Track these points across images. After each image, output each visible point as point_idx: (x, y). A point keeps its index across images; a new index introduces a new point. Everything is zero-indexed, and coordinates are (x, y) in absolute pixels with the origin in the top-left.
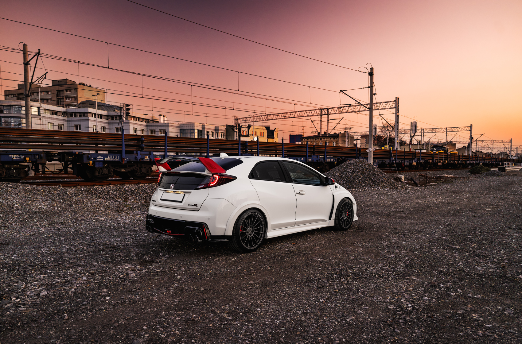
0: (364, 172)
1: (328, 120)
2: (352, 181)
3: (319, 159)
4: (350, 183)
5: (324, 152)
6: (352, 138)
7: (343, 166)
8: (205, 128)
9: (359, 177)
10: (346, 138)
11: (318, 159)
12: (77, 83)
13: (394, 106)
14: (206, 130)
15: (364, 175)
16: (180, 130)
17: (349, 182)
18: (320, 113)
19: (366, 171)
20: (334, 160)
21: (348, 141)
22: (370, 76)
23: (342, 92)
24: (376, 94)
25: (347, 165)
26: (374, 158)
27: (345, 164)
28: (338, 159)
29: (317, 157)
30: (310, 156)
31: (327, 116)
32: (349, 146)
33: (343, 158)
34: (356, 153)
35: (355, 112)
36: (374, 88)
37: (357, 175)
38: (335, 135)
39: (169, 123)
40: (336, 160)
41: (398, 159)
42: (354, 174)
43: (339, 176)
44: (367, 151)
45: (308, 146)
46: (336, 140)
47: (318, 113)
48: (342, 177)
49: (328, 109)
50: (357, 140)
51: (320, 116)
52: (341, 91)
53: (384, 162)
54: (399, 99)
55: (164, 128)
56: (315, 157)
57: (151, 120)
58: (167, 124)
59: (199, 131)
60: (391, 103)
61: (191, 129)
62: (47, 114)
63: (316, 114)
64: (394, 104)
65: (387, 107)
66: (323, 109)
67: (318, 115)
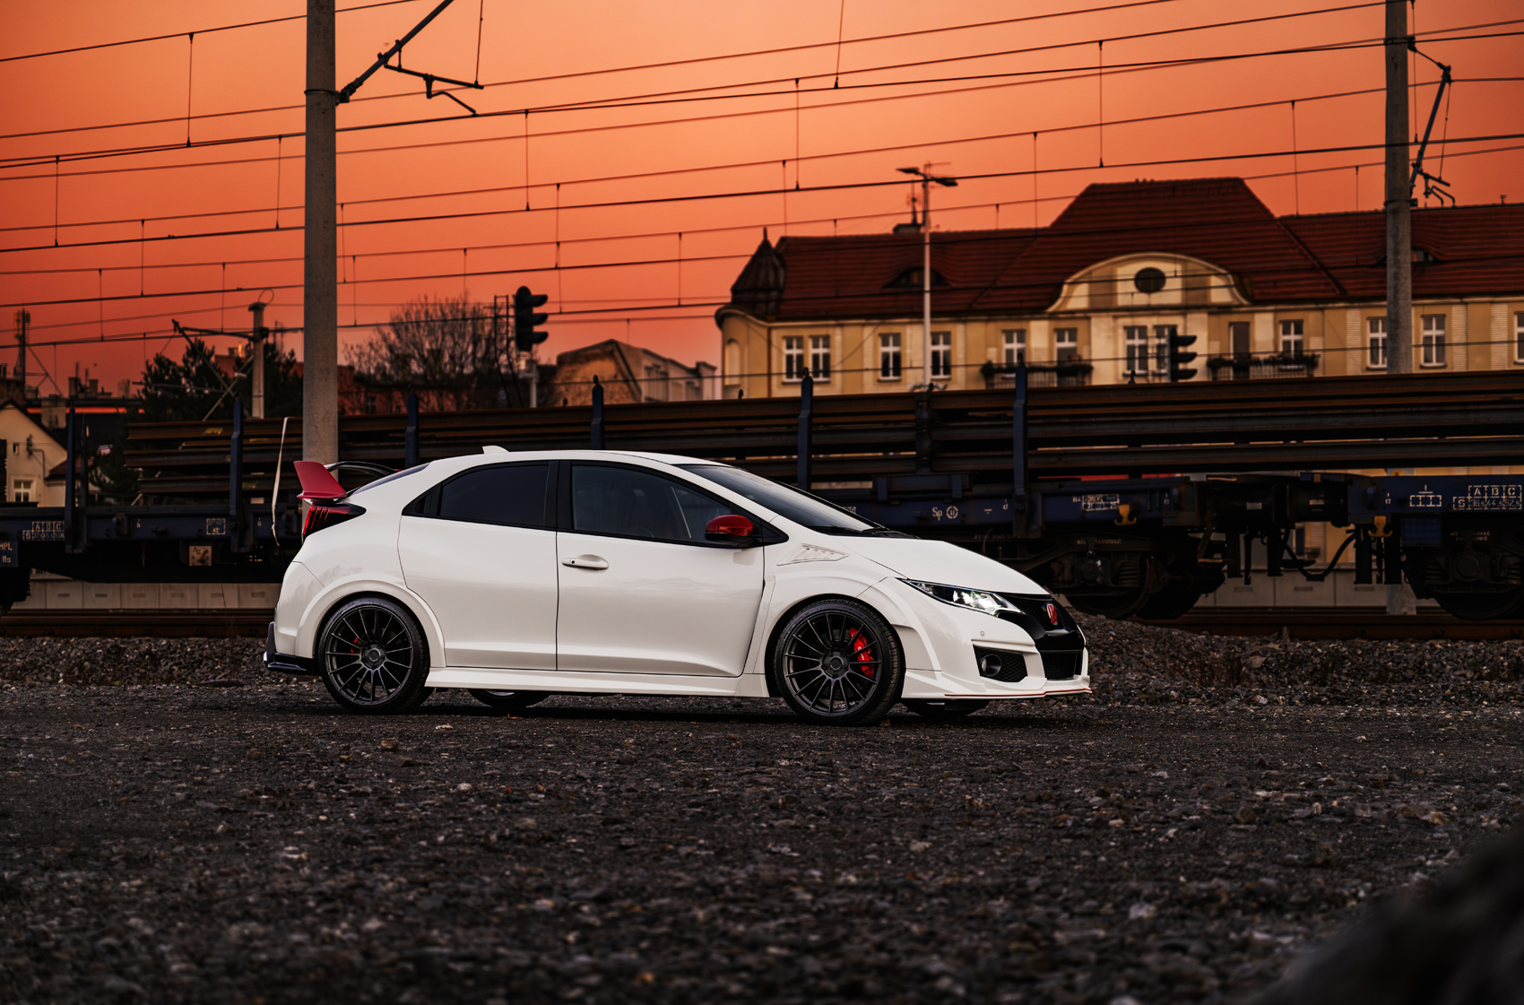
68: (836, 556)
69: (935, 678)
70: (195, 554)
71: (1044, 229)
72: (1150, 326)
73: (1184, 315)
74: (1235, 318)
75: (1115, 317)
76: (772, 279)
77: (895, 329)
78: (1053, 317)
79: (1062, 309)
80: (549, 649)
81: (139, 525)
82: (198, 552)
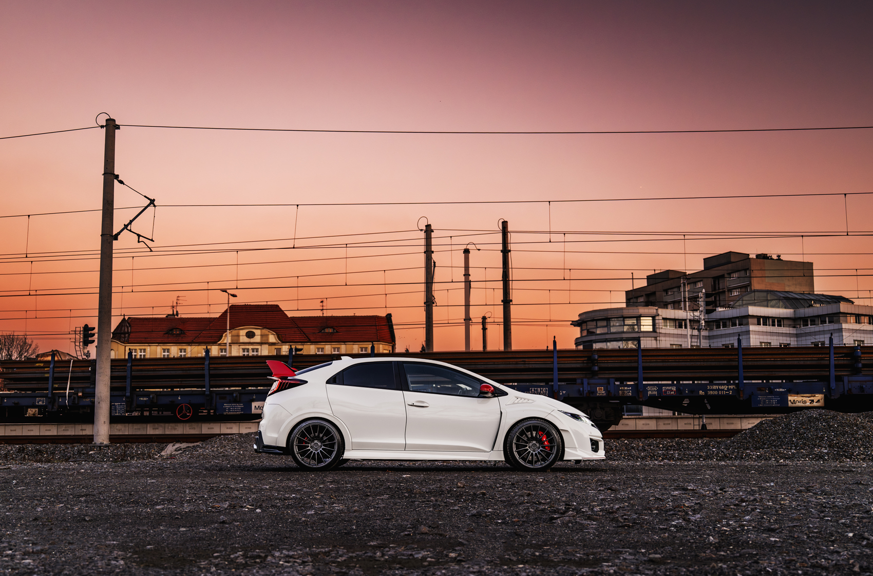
12: (753, 256)
62: (669, 329)
68: (531, 401)
69: (577, 451)
70: (30, 412)
71: (217, 318)
72: (250, 349)
73: (261, 345)
74: (277, 347)
75: (239, 345)
76: (126, 330)
77: (168, 347)
78: (220, 345)
79: (222, 343)
80: (402, 441)
81: (5, 401)
82: (32, 411)
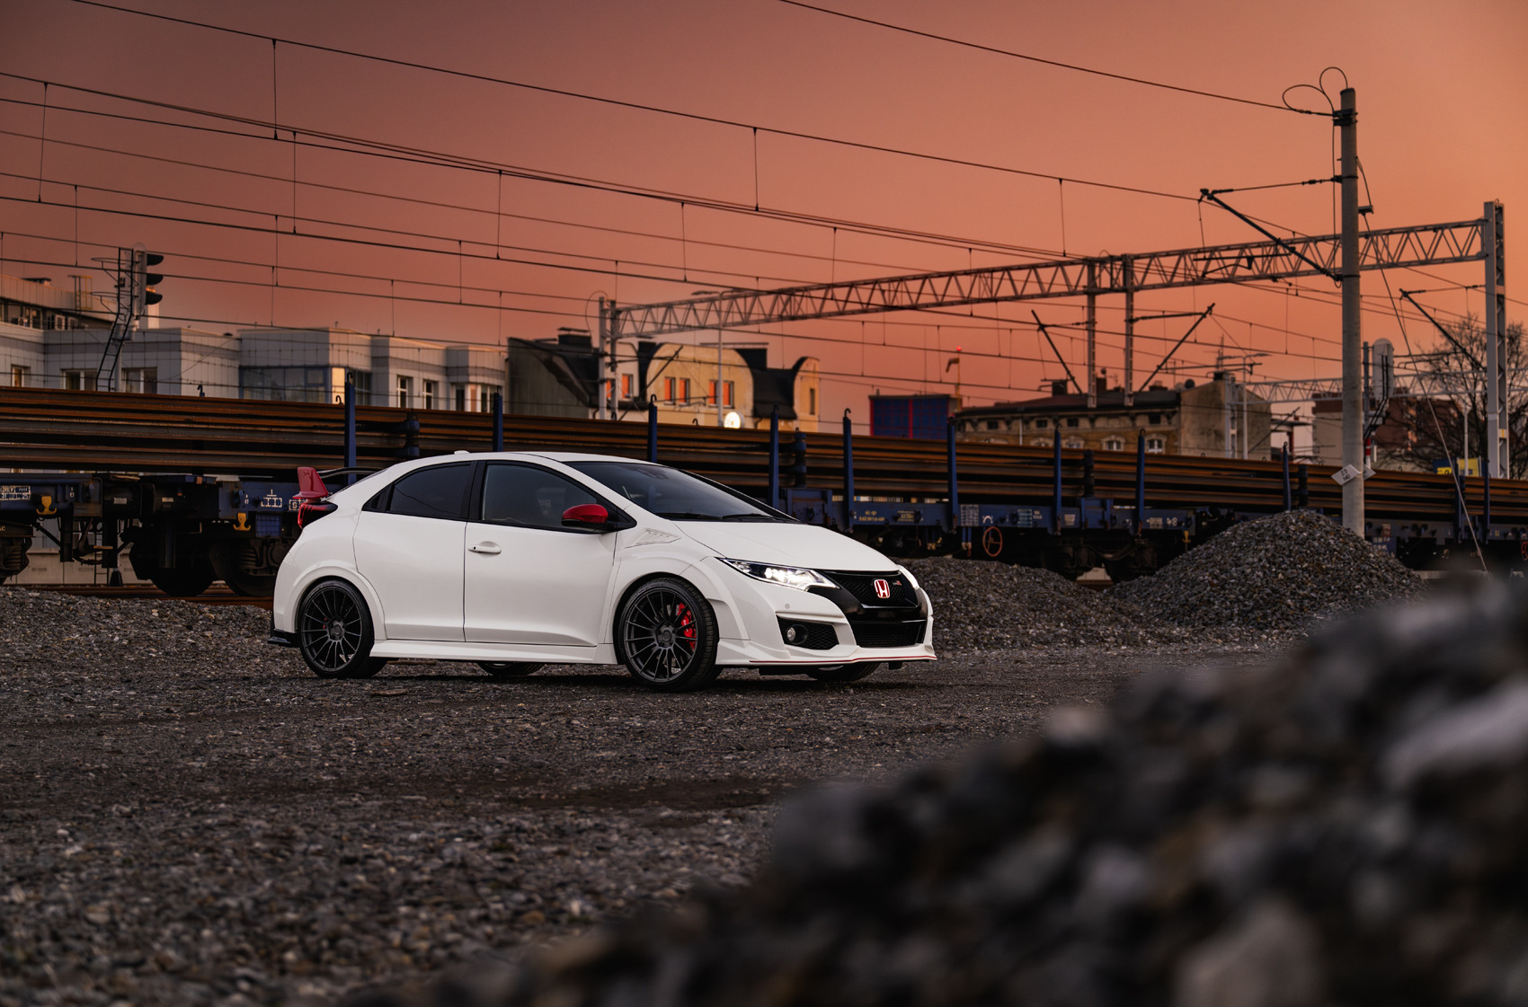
0: (1319, 565)
1: (1130, 321)
2: (1267, 603)
3: (1113, 518)
4: (1258, 613)
5: (1135, 484)
6: (1261, 417)
7: (1228, 540)
8: (387, 357)
9: (1299, 587)
10: (1227, 415)
11: (1107, 518)
13: (1476, 248)
14: (394, 373)
15: (1321, 577)
16: (242, 369)
17: (1257, 606)
18: (1084, 281)
19: (1330, 561)
20: (1179, 524)
21: (1240, 433)
22: (1338, 129)
23: (1211, 197)
24: (1369, 209)
25: (1245, 536)
26: (1368, 514)
27: (1235, 532)
28: (1199, 518)
29: (1103, 505)
30: (1070, 503)
31: (1123, 296)
32: (1246, 457)
33: (1224, 512)
34: (1282, 492)
35: (1274, 278)
36: (1360, 182)
37: (1291, 580)
38: (1157, 397)
39: (178, 332)
40: (1188, 520)
41: (1496, 520)
42: (1277, 574)
43: (1212, 585)
44: (1338, 478)
45: (1061, 456)
46: (1164, 425)
47: (1073, 283)
48: (1223, 588)
49: (1127, 262)
50: (1292, 425)
51: (1083, 300)
52: (1204, 192)
53: (1425, 534)
54: (1500, 210)
55: (150, 359)
56: (1091, 508)
57: (66, 313)
58: (166, 338)
59: (351, 373)
60: (1462, 234)
61: (307, 368)
63: (1065, 289)
64: (1478, 238)
65: (1443, 252)
66: (1102, 261)
67: (1072, 293)
68: (671, 539)
69: (743, 646)
80: (458, 624)
